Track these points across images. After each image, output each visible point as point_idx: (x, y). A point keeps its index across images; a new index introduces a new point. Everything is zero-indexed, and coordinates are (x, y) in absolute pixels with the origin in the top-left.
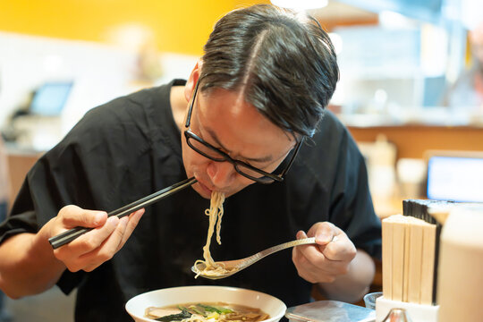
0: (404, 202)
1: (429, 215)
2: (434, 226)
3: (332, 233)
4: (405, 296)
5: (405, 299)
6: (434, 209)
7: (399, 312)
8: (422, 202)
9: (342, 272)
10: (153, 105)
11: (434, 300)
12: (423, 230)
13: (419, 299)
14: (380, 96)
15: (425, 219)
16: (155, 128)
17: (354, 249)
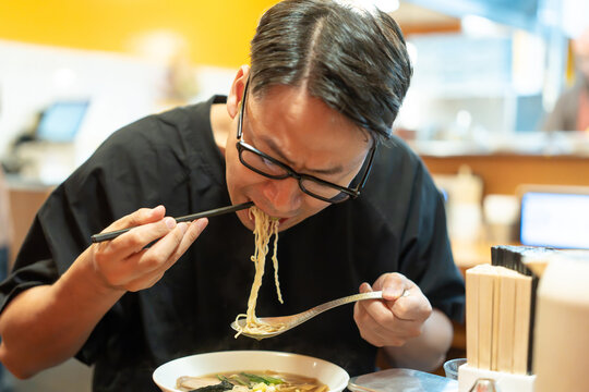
0: (493, 249)
1: (523, 265)
2: (529, 279)
3: (403, 286)
4: (493, 363)
5: (494, 366)
6: (529, 257)
7: (487, 383)
8: (514, 249)
9: (415, 334)
10: (190, 126)
11: (530, 369)
12: (516, 283)
13: (511, 367)
14: (464, 119)
15: (518, 270)
16: (194, 153)
17: (430, 307)
